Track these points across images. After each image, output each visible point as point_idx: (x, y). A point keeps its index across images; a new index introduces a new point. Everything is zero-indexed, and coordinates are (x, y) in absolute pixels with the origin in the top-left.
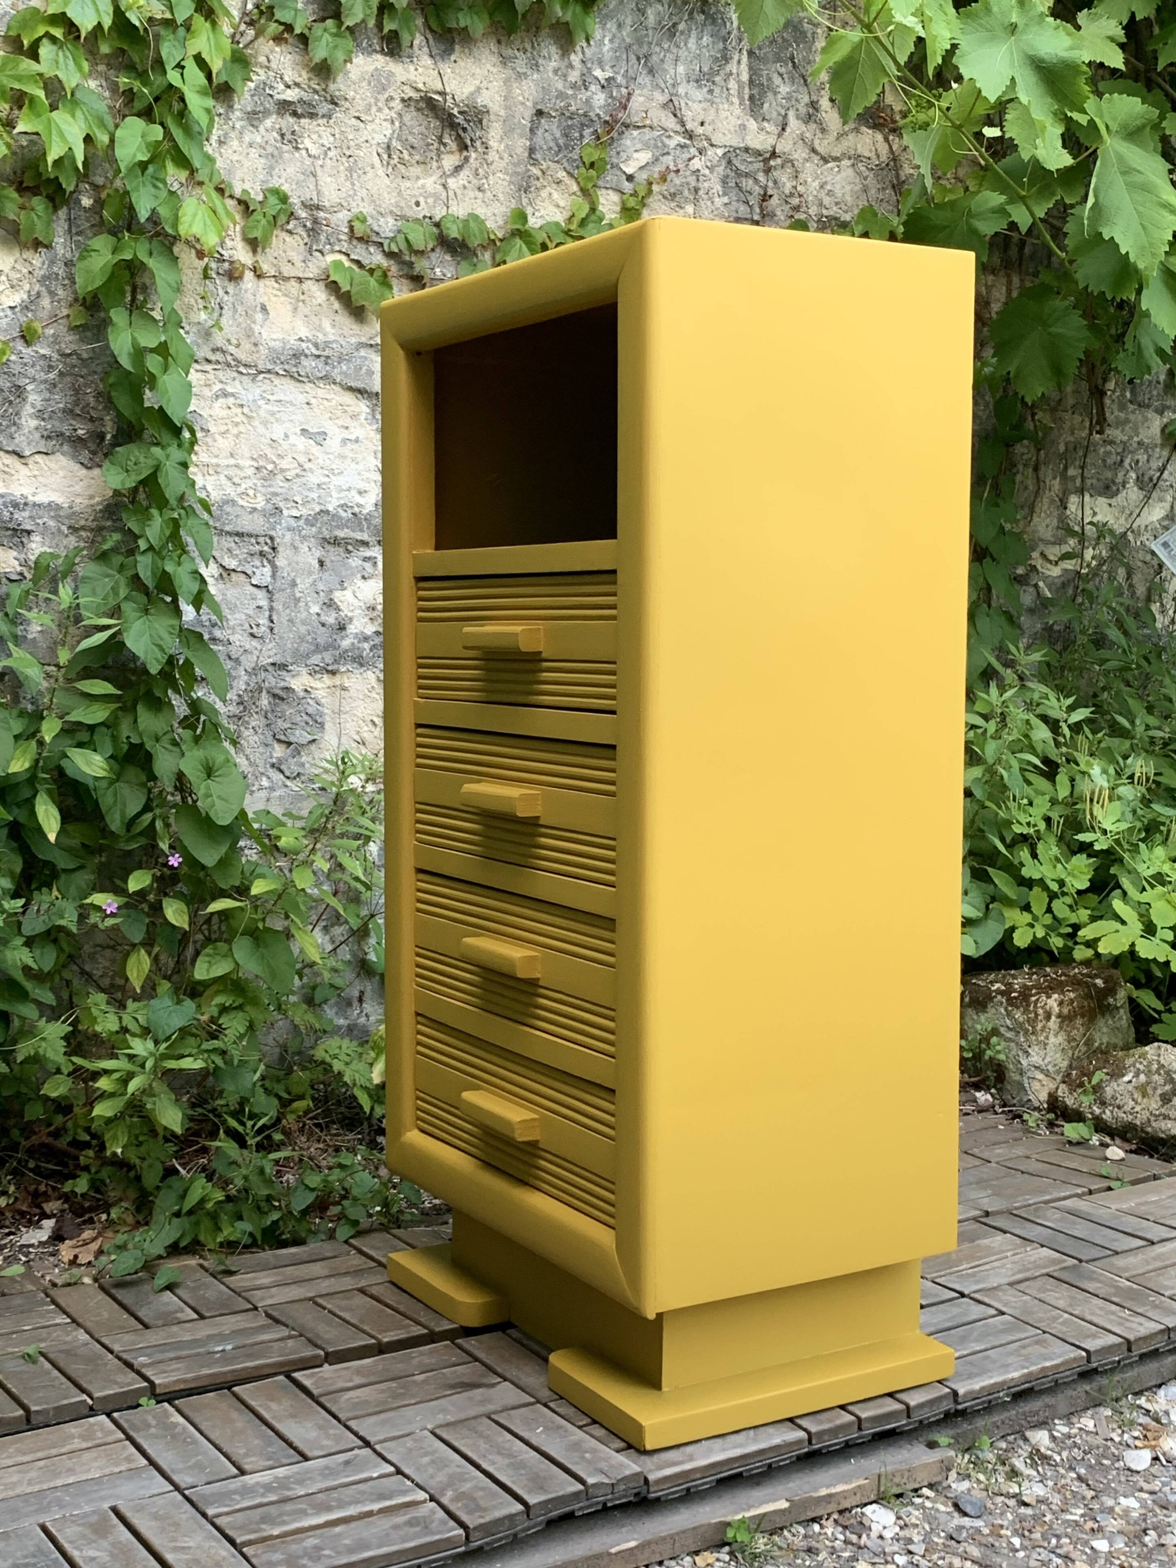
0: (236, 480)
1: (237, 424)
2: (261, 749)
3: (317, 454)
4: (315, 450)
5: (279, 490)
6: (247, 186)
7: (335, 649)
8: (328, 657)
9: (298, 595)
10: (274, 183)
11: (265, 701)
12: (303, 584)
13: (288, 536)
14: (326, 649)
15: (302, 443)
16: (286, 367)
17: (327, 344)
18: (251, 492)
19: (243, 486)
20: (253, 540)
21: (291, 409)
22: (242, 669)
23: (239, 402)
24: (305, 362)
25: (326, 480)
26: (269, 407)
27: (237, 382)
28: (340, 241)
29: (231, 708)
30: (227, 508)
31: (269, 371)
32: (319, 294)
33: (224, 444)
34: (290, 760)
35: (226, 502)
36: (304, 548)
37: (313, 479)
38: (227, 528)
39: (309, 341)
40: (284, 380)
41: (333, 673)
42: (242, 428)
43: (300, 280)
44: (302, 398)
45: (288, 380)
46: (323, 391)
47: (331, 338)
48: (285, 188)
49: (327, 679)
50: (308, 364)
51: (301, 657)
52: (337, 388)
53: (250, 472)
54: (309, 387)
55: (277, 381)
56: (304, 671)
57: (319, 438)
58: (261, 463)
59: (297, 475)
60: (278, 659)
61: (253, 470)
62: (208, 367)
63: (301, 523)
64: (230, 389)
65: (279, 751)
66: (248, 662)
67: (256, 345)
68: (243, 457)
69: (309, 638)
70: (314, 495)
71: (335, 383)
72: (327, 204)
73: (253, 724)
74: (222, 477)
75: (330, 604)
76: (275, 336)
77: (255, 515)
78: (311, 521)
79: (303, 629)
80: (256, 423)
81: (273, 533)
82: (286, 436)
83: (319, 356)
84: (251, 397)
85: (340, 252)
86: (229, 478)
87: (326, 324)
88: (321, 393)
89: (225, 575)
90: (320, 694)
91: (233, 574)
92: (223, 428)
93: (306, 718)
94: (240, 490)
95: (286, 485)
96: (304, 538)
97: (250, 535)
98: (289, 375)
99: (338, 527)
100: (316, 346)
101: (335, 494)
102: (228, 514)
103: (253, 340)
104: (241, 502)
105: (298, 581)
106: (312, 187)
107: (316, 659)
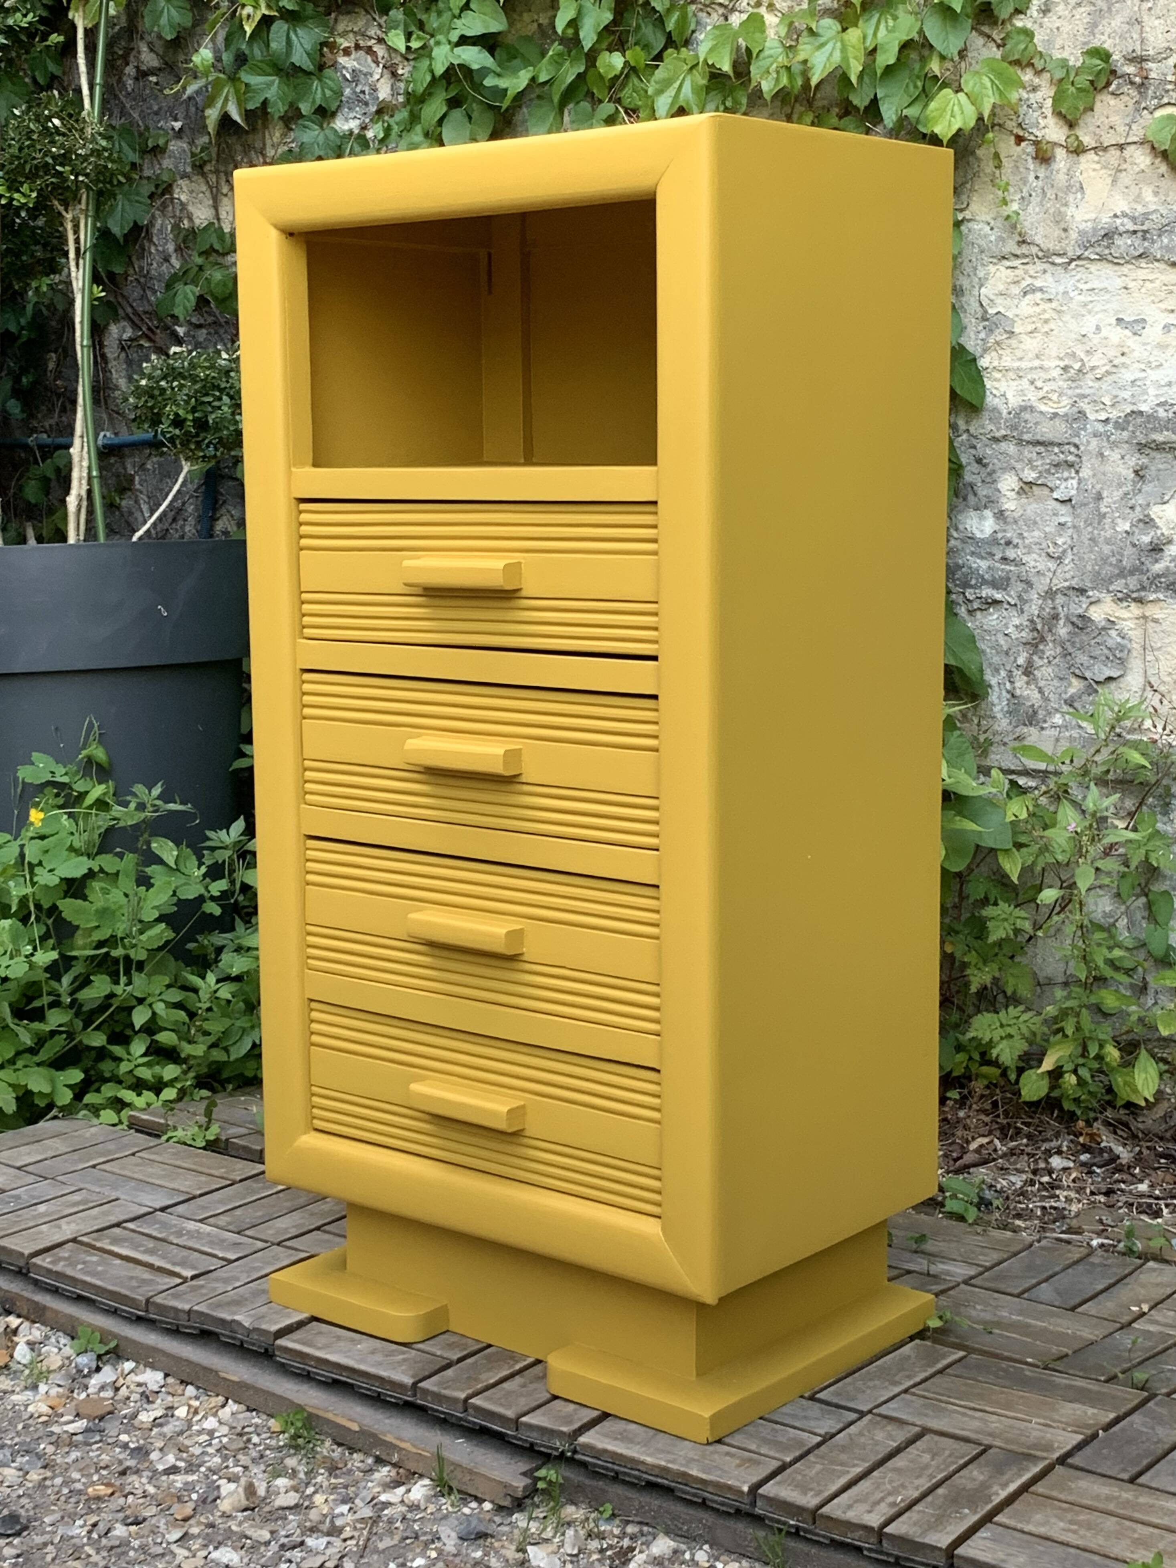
0: (1039, 384)
1: (1046, 321)
2: (1056, 683)
3: (1133, 346)
4: (1133, 342)
5: (1087, 391)
6: (1065, 55)
7: (1142, 573)
8: (1133, 582)
9: (1103, 510)
10: (1096, 43)
11: (1063, 630)
12: (1111, 497)
13: (1094, 442)
14: (1132, 573)
15: (1117, 335)
16: (1098, 250)
17: (1146, 216)
18: (1055, 397)
19: (1045, 389)
20: (1056, 450)
21: (1107, 296)
22: (1033, 592)
23: (1046, 296)
24: (1119, 241)
25: (1143, 375)
26: (1082, 298)
27: (1048, 276)
28: (1167, 91)
29: (1023, 634)
30: (1026, 416)
31: (1079, 258)
32: (1141, 158)
33: (1031, 344)
34: (1085, 697)
35: (1024, 409)
36: (1114, 455)
37: (1128, 376)
38: (1026, 437)
39: (1125, 215)
40: (1099, 265)
41: (1140, 601)
42: (1052, 325)
43: (1121, 147)
44: (1119, 282)
45: (1105, 264)
46: (1144, 271)
47: (1153, 207)
48: (1108, 46)
49: (1135, 610)
50: (1122, 243)
51: (1103, 582)
52: (1161, 266)
53: (1056, 373)
54: (1125, 269)
55: (1093, 267)
56: (1108, 598)
57: (1136, 326)
58: (1066, 362)
59: (1108, 373)
60: (1074, 583)
61: (1059, 371)
62: (1016, 263)
63: (1110, 427)
64: (1038, 283)
65: (1076, 686)
66: (1042, 585)
67: (1065, 230)
68: (1049, 358)
69: (1113, 560)
70: (1126, 394)
71: (1158, 261)
72: (1151, 52)
73: (1048, 654)
74: (1025, 383)
75: (1147, 522)
76: (1087, 217)
77: (1057, 421)
78: (1120, 426)
79: (1107, 549)
80: (1067, 318)
81: (1076, 440)
82: (1098, 328)
83: (1135, 232)
84: (1061, 289)
85: (1169, 104)
86: (1032, 383)
87: (1148, 194)
88: (1141, 274)
89: (1026, 488)
90: (1128, 625)
91: (1034, 488)
92: (1030, 328)
93: (1106, 651)
94: (1041, 394)
95: (1096, 385)
96: (1114, 445)
97: (1052, 444)
98: (1102, 258)
99: (1154, 429)
100: (1134, 219)
101: (1152, 391)
102: (1026, 421)
103: (1063, 225)
104: (1043, 408)
105: (1105, 494)
106: (1135, 36)
107: (1118, 585)
